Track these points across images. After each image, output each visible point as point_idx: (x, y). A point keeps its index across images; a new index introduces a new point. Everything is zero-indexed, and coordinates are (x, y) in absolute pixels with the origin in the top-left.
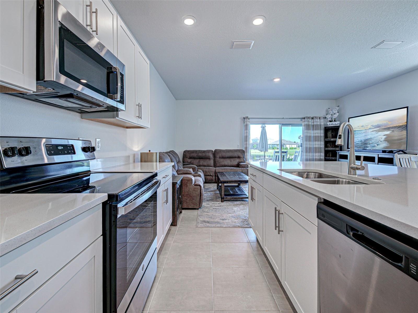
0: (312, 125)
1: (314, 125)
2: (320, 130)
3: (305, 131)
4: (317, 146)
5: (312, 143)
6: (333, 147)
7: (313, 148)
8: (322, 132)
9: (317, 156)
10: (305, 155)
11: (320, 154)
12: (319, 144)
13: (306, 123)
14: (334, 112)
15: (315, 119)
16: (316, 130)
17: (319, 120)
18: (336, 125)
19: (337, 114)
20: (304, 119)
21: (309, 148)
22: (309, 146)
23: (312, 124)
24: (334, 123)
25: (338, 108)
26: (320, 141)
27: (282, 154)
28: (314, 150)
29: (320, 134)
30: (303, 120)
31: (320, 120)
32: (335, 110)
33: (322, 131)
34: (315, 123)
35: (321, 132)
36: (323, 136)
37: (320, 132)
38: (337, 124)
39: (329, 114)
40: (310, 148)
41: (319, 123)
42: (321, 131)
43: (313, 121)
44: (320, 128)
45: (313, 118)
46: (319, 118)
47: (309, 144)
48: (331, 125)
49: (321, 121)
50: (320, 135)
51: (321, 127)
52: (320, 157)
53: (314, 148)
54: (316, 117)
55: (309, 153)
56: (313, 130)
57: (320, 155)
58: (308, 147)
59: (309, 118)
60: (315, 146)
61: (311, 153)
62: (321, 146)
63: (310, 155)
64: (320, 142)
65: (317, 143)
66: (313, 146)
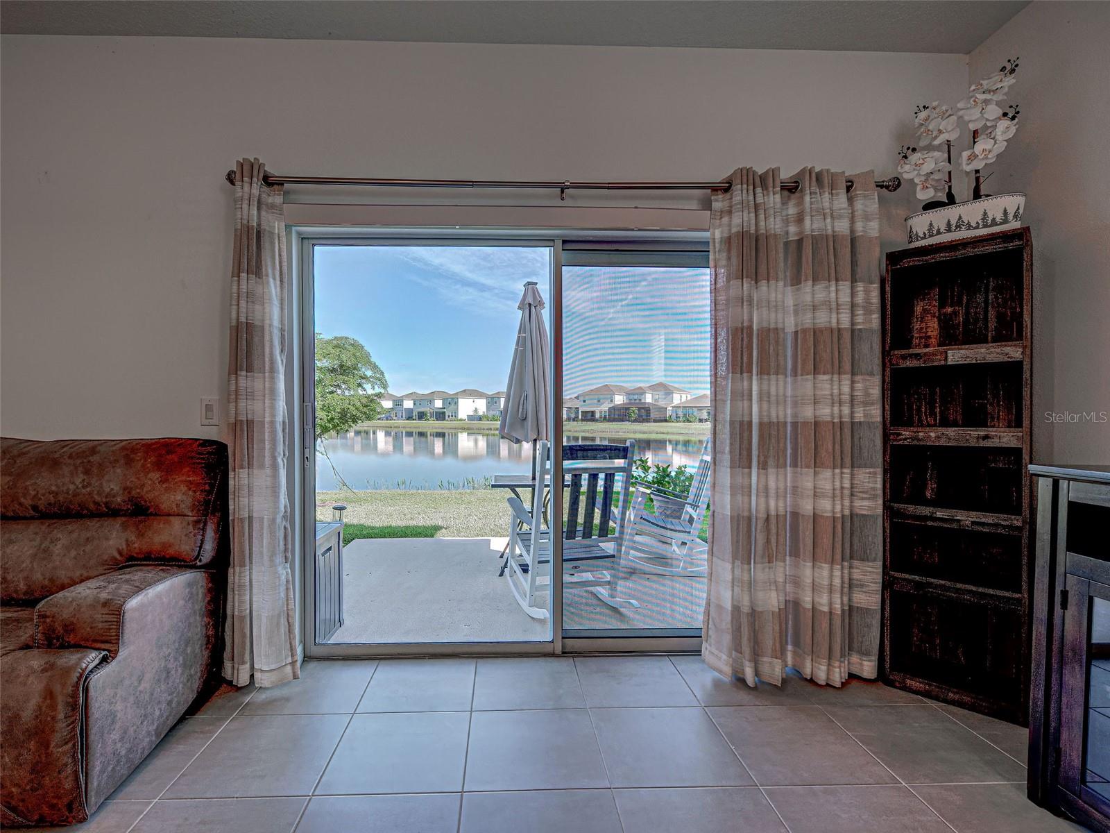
0: (787, 244)
1: (800, 242)
2: (854, 280)
3: (735, 289)
4: (825, 412)
5: (782, 386)
6: (954, 424)
7: (795, 425)
8: (870, 294)
9: (824, 495)
10: (733, 487)
11: (847, 476)
12: (846, 398)
13: (741, 220)
14: (974, 117)
15: (815, 188)
16: (815, 280)
17: (841, 201)
18: (994, 223)
19: (1005, 130)
20: (726, 190)
21: (761, 424)
22: (760, 411)
23: (787, 233)
24: (971, 212)
25: (1010, 81)
26: (853, 374)
27: (567, 464)
28: (801, 441)
29: (853, 315)
30: (719, 203)
31: (851, 200)
32: (981, 97)
33: (867, 292)
34: (811, 225)
35: (860, 299)
36: (871, 331)
37: (853, 295)
38: (1005, 221)
39: (930, 148)
40: (767, 428)
41: (842, 226)
42: (860, 287)
43: (792, 210)
44: (854, 263)
45: (792, 188)
46: (843, 186)
47: (764, 396)
48: (949, 230)
49: (859, 205)
50: (853, 324)
51: (862, 259)
52: (847, 503)
53: (805, 424)
54: (819, 178)
55: (763, 466)
56: (796, 281)
57: (847, 484)
58: (755, 420)
59: (762, 181)
60: (808, 413)
61: (780, 465)
62: (859, 415)
63: (772, 484)
64: (853, 382)
65: (825, 384)
66: (795, 415)
